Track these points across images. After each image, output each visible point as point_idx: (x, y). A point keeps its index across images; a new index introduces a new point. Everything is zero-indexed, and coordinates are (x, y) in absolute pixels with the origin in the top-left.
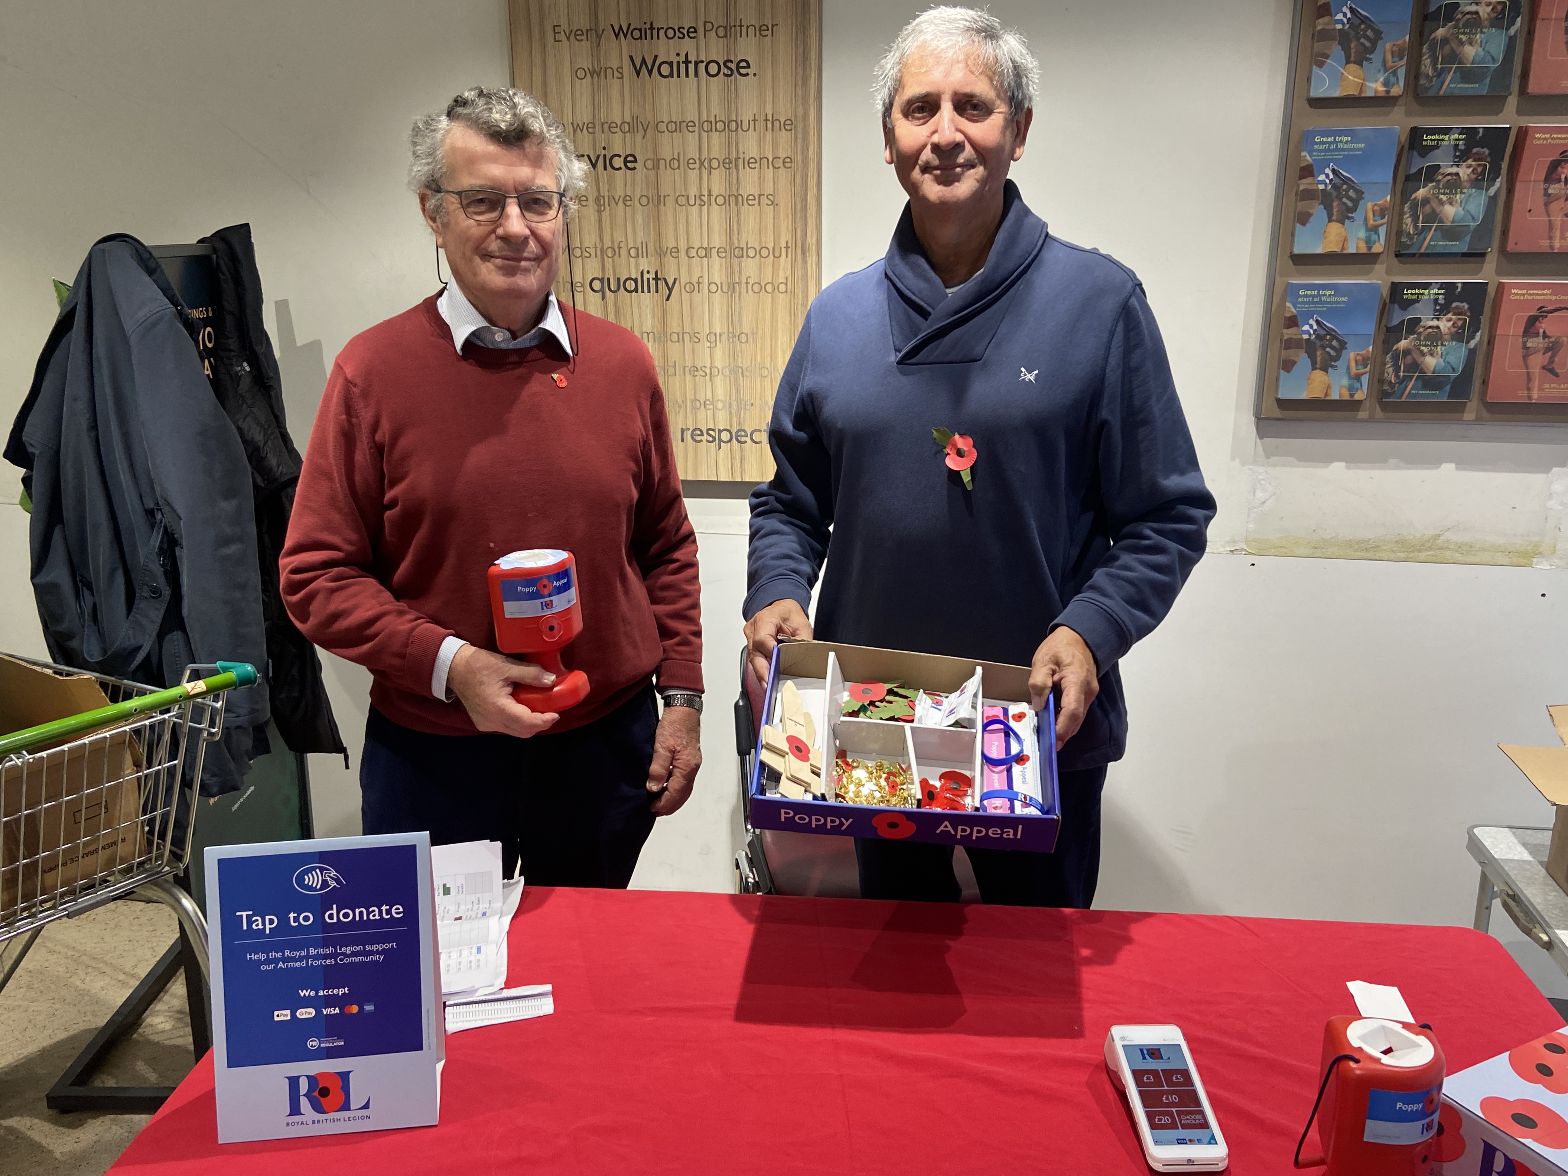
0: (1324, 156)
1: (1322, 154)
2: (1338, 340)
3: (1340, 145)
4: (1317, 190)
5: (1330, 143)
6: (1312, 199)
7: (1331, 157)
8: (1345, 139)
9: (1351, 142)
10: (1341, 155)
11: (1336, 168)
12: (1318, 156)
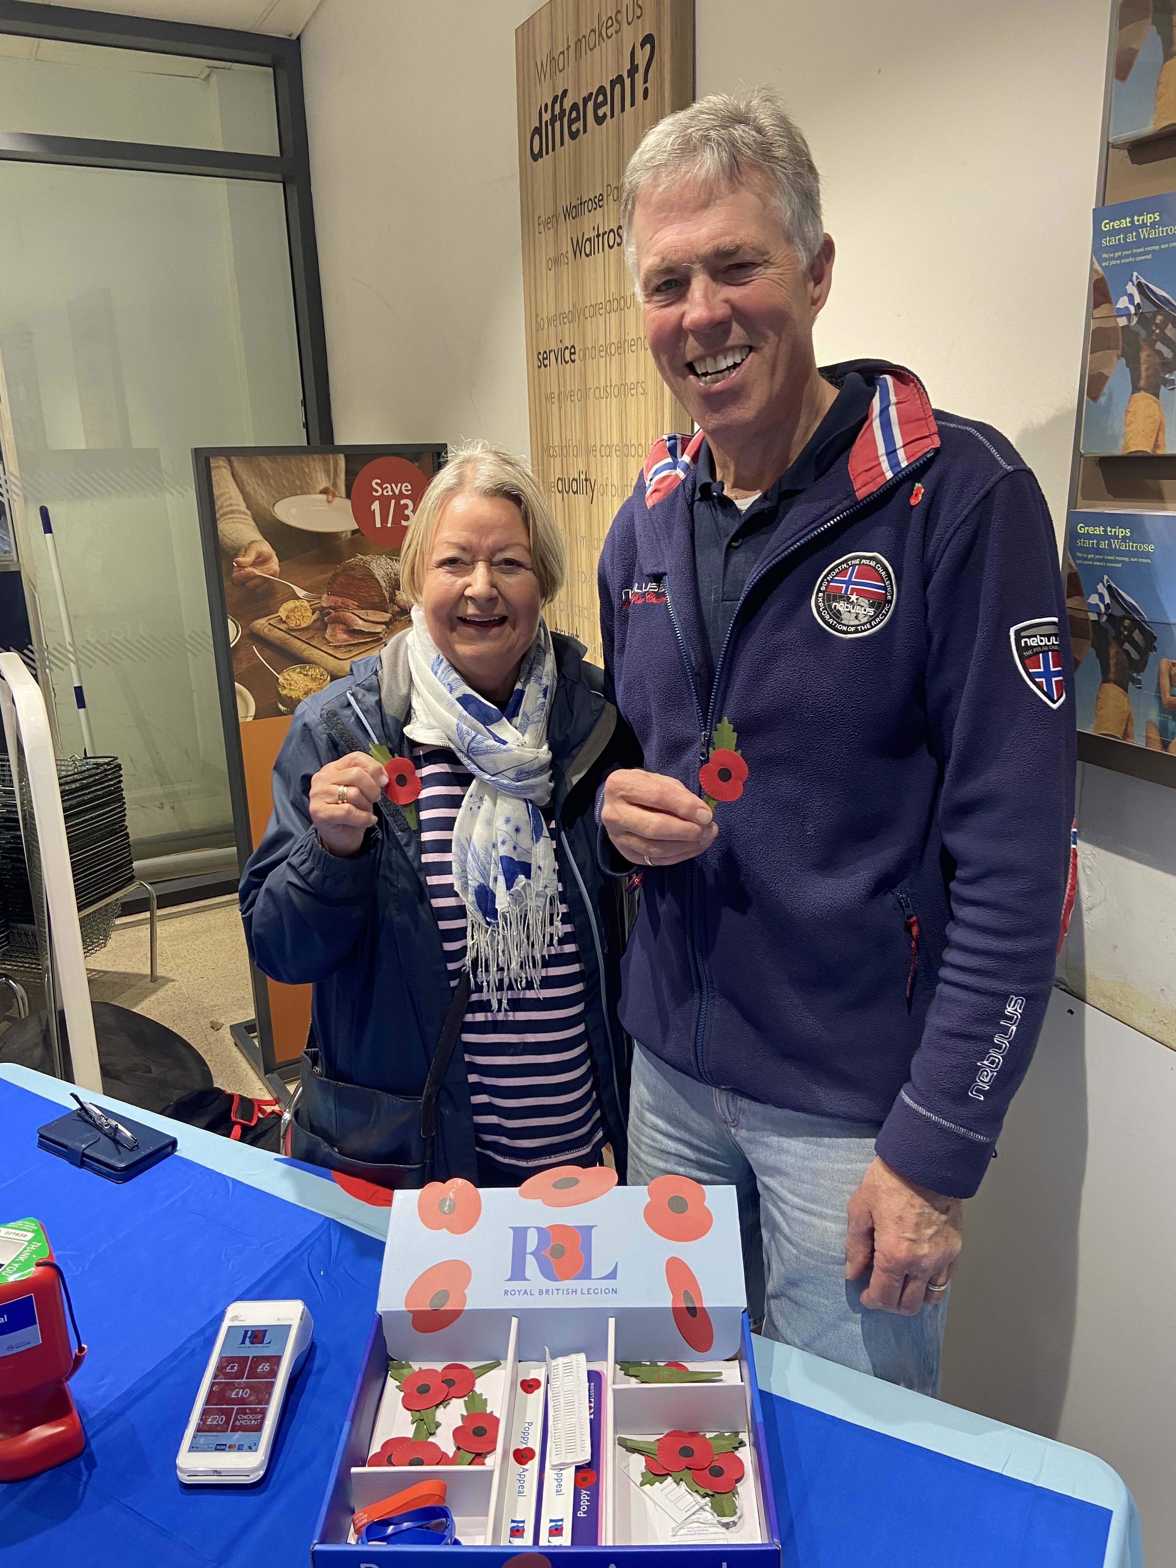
0: (1120, 258)
1: (1117, 255)
2: (1143, 631)
3: (1144, 233)
4: (1115, 328)
5: (1125, 231)
6: (1109, 349)
7: (1131, 259)
8: (1149, 218)
9: (1161, 223)
10: (1147, 253)
11: (1143, 281)
12: (1110, 259)
